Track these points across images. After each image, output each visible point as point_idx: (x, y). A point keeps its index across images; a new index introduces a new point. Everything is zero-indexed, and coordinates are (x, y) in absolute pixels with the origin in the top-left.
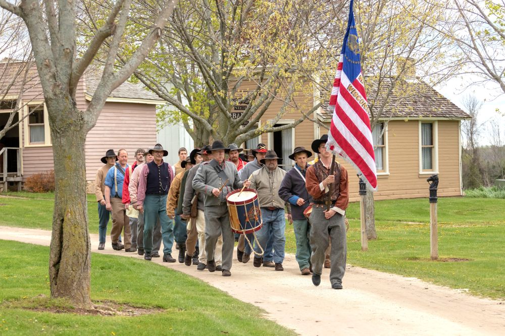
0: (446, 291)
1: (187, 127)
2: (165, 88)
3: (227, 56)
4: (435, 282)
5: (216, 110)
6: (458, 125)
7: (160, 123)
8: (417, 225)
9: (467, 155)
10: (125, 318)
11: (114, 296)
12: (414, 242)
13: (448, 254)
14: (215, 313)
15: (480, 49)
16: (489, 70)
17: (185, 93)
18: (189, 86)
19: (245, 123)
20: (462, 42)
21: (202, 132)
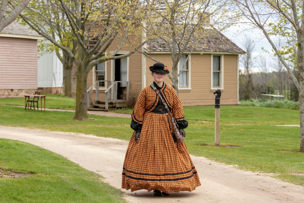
0: (223, 166)
1: (58, 55)
2: (44, 28)
3: (85, 8)
4: (216, 160)
5: (78, 44)
6: (237, 57)
7: (40, 52)
8: (208, 123)
9: (244, 78)
10: (8, 179)
11: (3, 165)
12: (204, 134)
13: (226, 142)
14: (69, 177)
15: (250, 8)
16: (256, 21)
17: (57, 32)
18: (60, 28)
19: (96, 53)
20: (238, 2)
21: (68, 59)
